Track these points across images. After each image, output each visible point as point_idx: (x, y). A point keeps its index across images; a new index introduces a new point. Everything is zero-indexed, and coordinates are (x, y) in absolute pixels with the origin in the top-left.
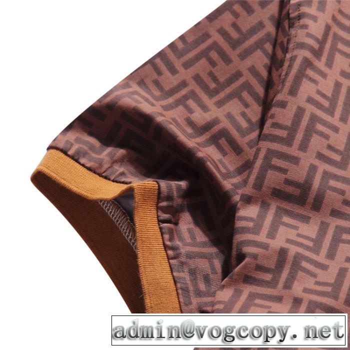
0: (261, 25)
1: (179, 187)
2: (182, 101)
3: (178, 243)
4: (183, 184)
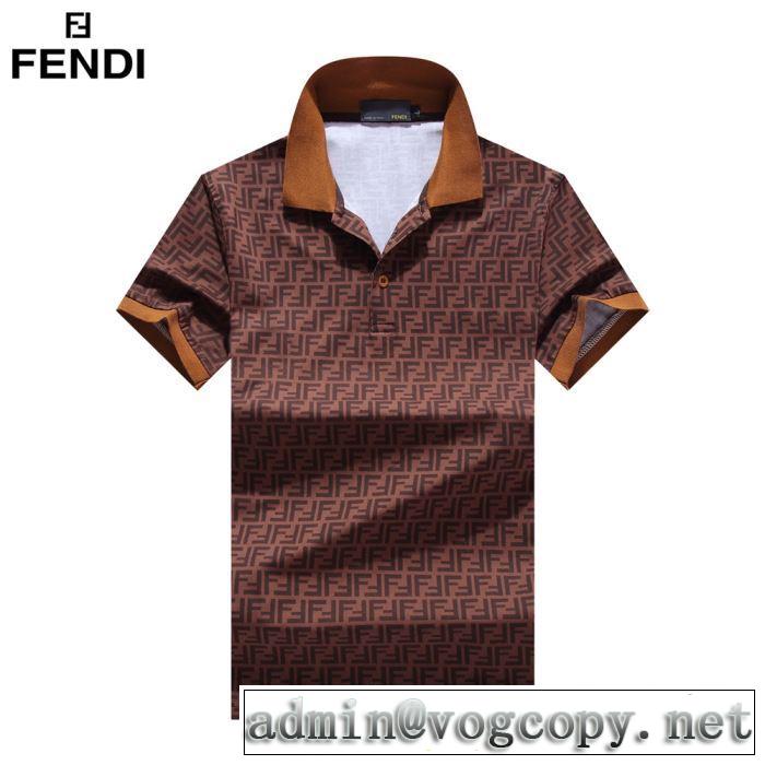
0: (202, 210)
1: (187, 307)
2: (176, 257)
3: (193, 336)
4: (189, 304)
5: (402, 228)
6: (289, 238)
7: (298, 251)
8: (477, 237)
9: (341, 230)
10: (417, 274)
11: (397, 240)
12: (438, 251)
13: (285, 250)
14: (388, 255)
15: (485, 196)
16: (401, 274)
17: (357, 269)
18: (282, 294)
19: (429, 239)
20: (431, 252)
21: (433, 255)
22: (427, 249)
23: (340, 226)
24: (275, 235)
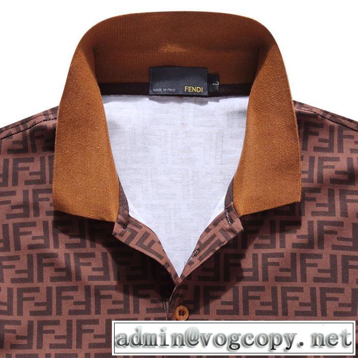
5: (207, 242)
6: (54, 256)
7: (66, 273)
8: (303, 256)
9: (125, 246)
10: (229, 303)
11: (200, 259)
12: (256, 273)
13: (48, 272)
14: (188, 278)
15: (304, 198)
16: (207, 303)
17: (145, 296)
18: (41, 332)
19: (242, 256)
20: (246, 274)
21: (249, 279)
22: (242, 271)
23: (123, 240)
24: (35, 252)
